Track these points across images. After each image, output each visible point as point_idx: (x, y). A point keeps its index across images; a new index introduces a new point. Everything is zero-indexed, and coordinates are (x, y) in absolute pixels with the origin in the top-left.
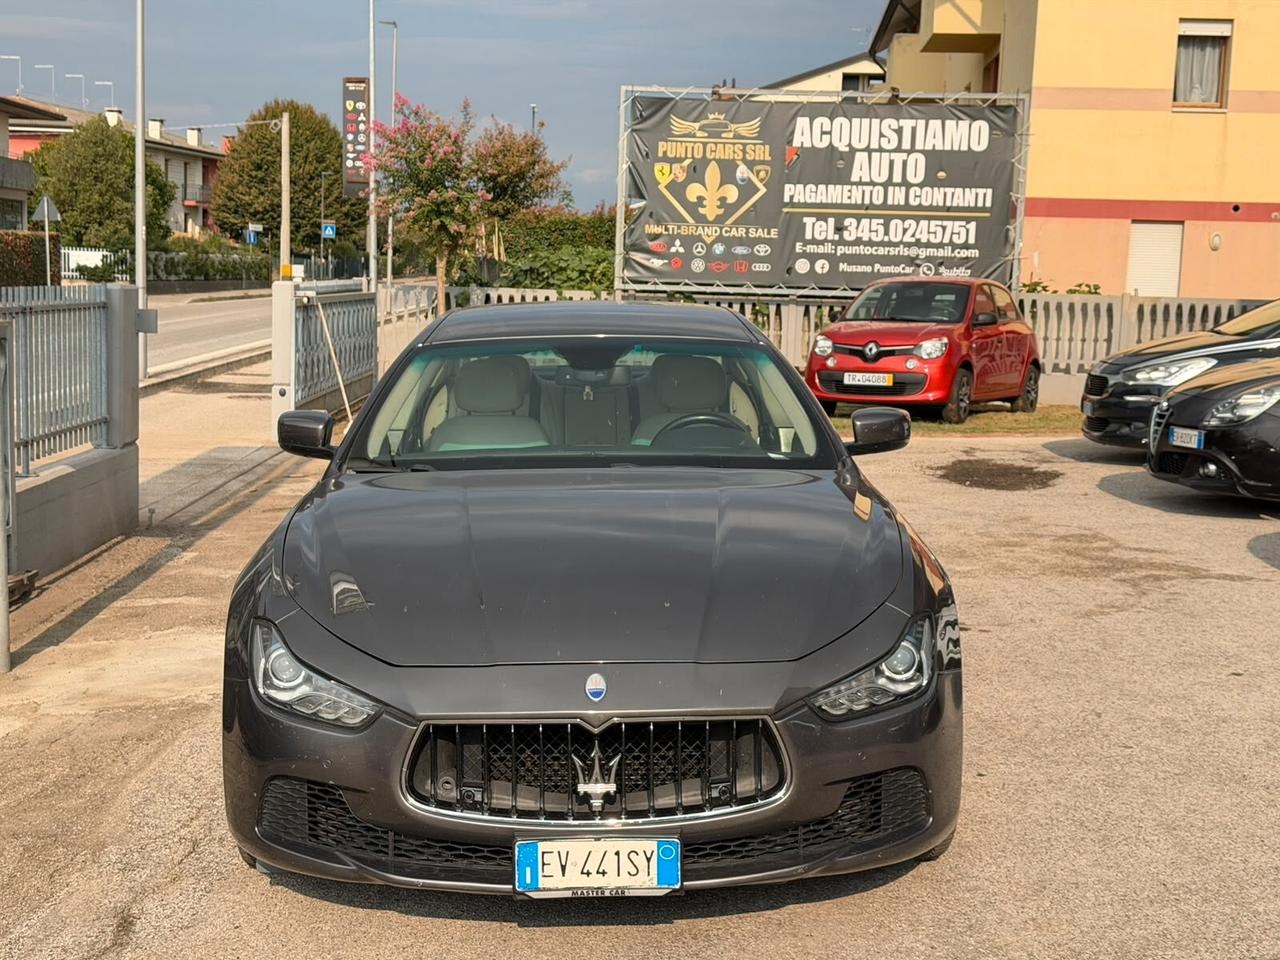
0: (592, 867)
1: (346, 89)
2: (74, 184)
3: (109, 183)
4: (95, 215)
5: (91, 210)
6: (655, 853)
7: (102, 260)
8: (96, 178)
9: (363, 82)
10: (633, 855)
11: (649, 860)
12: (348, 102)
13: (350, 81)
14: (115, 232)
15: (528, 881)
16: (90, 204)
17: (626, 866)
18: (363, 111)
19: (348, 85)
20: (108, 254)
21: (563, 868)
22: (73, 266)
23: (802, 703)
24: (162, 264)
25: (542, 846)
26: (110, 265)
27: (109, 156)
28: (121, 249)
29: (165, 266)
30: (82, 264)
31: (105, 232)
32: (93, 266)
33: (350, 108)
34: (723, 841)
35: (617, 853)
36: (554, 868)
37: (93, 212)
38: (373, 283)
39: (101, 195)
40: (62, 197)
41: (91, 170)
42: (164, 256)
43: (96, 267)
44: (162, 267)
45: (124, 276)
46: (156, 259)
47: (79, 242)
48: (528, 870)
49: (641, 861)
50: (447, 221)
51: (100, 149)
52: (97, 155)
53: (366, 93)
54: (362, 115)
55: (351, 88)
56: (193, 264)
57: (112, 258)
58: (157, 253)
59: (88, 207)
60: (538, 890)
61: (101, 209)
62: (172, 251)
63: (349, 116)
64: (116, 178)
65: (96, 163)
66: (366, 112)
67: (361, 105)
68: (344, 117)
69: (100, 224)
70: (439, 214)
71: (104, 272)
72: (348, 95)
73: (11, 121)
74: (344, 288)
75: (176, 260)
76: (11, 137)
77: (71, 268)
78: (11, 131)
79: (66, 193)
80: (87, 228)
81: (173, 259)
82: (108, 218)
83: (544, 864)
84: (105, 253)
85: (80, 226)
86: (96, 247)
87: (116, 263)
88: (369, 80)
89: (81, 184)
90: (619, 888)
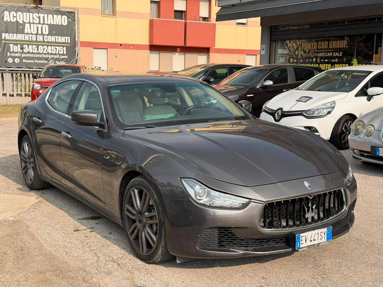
0: (312, 239)
6: (326, 232)
10: (321, 233)
15: (298, 246)
17: (320, 237)
21: (306, 240)
25: (302, 235)
35: (318, 233)
48: (298, 243)
60: (301, 248)
83: (302, 240)
90: (318, 244)
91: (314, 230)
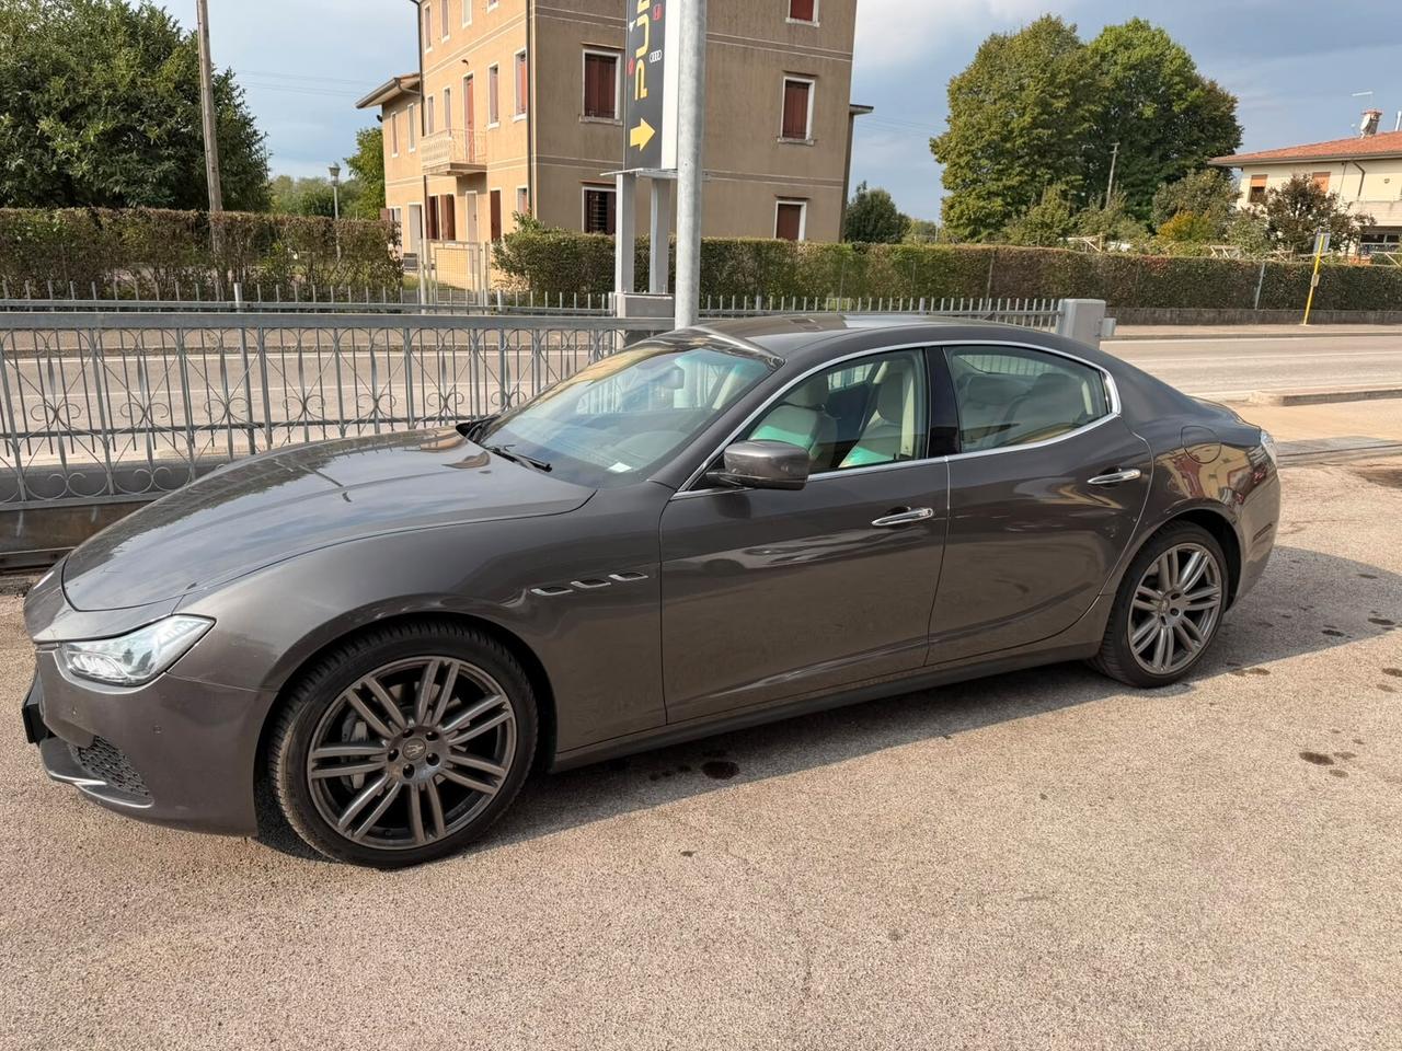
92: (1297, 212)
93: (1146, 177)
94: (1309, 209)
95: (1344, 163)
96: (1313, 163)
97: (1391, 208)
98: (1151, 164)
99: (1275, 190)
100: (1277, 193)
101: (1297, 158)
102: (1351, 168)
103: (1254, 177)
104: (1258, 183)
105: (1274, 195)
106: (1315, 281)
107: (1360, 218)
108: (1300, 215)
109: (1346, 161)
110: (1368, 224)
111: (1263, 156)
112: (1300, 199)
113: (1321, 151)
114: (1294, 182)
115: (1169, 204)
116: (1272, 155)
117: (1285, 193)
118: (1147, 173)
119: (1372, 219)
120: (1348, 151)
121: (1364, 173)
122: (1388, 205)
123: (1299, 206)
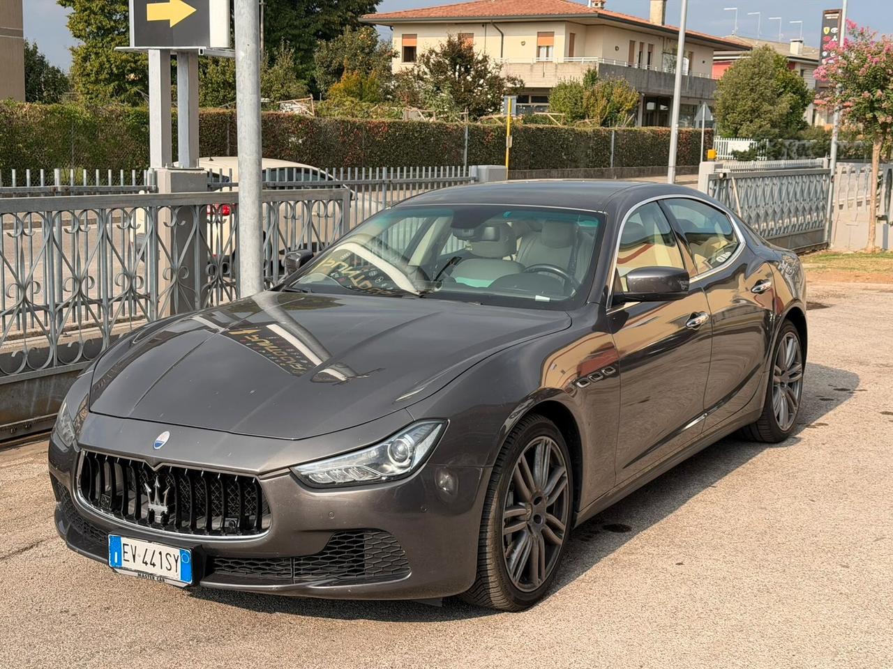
0: (148, 559)
1: (824, 18)
2: (737, 95)
3: (760, 92)
4: (748, 116)
5: (745, 112)
6: (179, 558)
7: (750, 147)
8: (752, 90)
9: (838, 13)
10: (168, 556)
11: (176, 561)
12: (825, 29)
13: (827, 12)
14: (760, 127)
15: (116, 561)
16: (746, 108)
17: (165, 564)
18: (835, 34)
19: (826, 15)
20: (754, 142)
21: (134, 556)
22: (730, 151)
23: (288, 470)
24: (795, 149)
25: (124, 540)
26: (755, 150)
27: (760, 75)
28: (763, 139)
29: (797, 150)
30: (735, 150)
31: (753, 127)
32: (742, 151)
33: (826, 33)
34: (239, 559)
35: (160, 553)
36: (129, 556)
37: (747, 114)
38: (833, 162)
39: (754, 101)
40: (727, 104)
41: (748, 85)
42: (797, 143)
43: (745, 152)
44: (795, 151)
45: (763, 157)
46: (789, 145)
47: (735, 134)
48: (116, 554)
49: (172, 560)
50: (877, 114)
51: (756, 69)
52: (754, 74)
53: (839, 20)
54: (835, 37)
55: (828, 18)
56: (820, 148)
57: (756, 145)
58: (791, 141)
59: (744, 110)
60: (121, 568)
61: (753, 111)
62: (803, 139)
63: (825, 38)
64: (765, 89)
65: (753, 79)
66: (838, 34)
67: (834, 30)
68: (822, 39)
69: (751, 122)
70: (873, 109)
71: (750, 155)
72: (826, 23)
73: (715, 53)
74: (796, 166)
75: (807, 145)
76: (714, 64)
77: (728, 152)
78: (715, 60)
79: (730, 101)
80: (742, 125)
81: (804, 145)
82: (757, 117)
83: (124, 552)
84: (752, 142)
85: (737, 124)
86: (746, 138)
87: (758, 148)
88: (842, 10)
89: (741, 95)
90: (161, 576)
91: (150, 542)
92: (457, 74)
93: (296, 32)
94: (467, 71)
95: (484, 24)
96: (456, 24)
97: (531, 70)
98: (298, 17)
99: (434, 51)
100: (437, 54)
101: (443, 18)
102: (491, 30)
103: (404, 36)
104: (409, 43)
105: (434, 55)
106: (509, 143)
107: (513, 80)
108: (459, 76)
109: (486, 23)
110: (518, 86)
111: (410, 15)
112: (459, 60)
113: (461, 13)
114: (450, 43)
115: (331, 62)
116: (418, 15)
117: (445, 54)
118: (296, 27)
119: (522, 81)
120: (487, 14)
121: (503, 36)
122: (529, 67)
123: (458, 67)
